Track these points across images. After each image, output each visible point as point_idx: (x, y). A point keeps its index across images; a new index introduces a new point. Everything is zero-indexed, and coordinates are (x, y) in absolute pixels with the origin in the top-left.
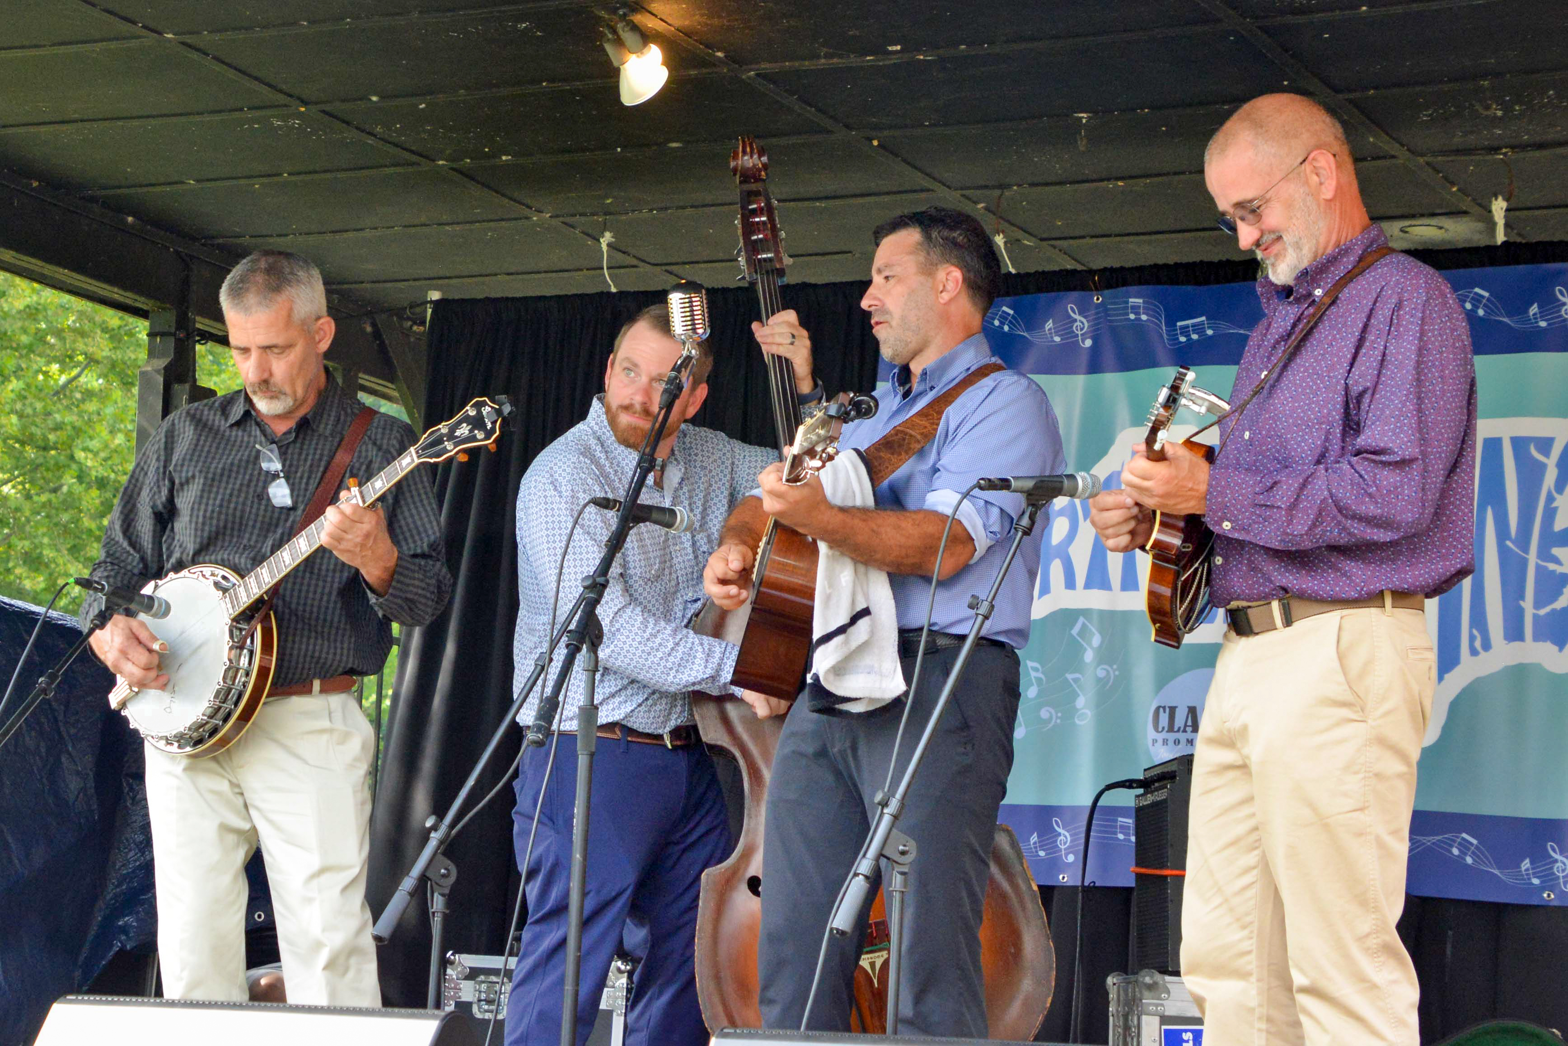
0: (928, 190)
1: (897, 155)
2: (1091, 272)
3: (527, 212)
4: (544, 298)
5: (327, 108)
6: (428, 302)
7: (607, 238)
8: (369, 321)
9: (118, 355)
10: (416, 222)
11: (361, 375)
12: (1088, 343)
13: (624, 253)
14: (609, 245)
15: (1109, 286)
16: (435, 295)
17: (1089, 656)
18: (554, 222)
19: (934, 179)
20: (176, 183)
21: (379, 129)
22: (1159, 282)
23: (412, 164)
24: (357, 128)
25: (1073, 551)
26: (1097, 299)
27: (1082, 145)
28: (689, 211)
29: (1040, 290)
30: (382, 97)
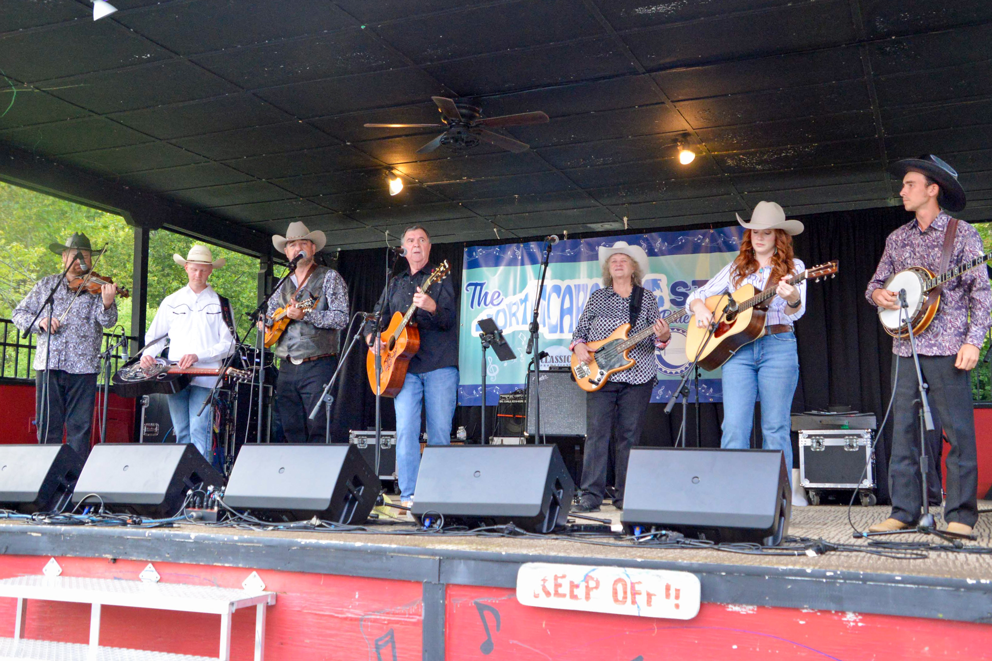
0: (475, 217)
1: (466, 207)
2: (520, 238)
3: (364, 226)
5: (308, 198)
6: (337, 251)
12: (520, 258)
13: (392, 236)
14: (388, 234)
15: (525, 242)
16: (339, 249)
17: (523, 343)
19: (477, 214)
21: (323, 204)
22: (538, 241)
23: (332, 213)
24: (317, 204)
25: (518, 315)
26: (522, 245)
27: (516, 204)
29: (506, 243)
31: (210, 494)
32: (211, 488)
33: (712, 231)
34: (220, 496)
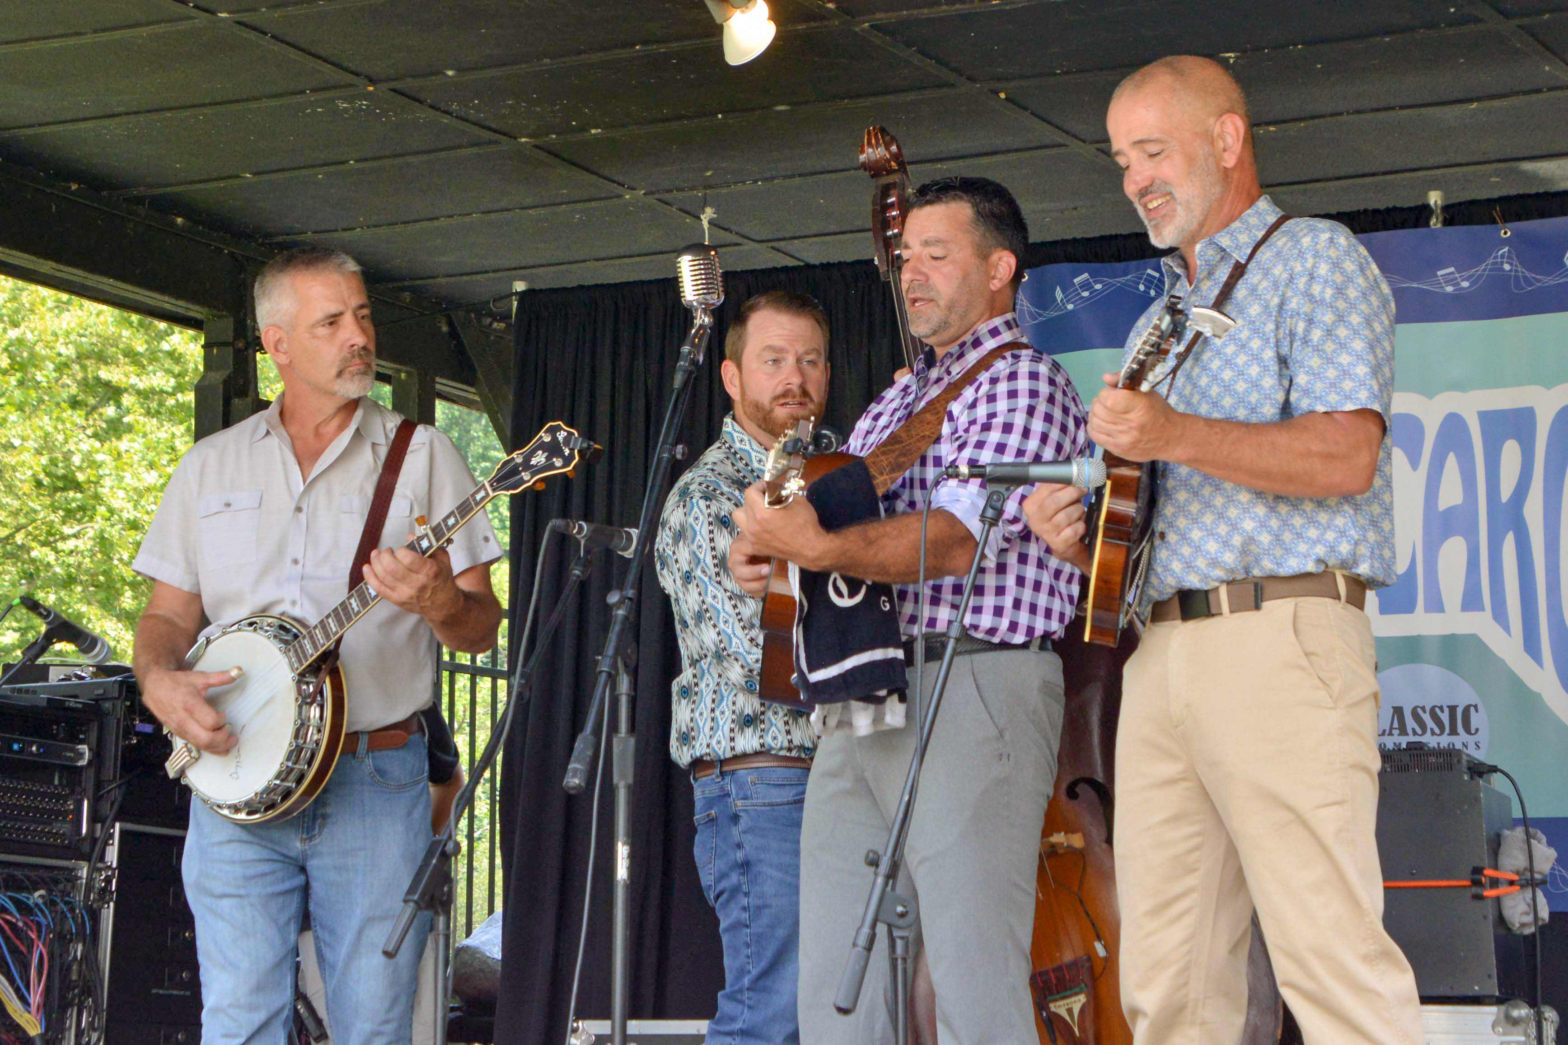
0: (1060, 145)
1: (1025, 108)
3: (619, 190)
4: (642, 283)
6: (512, 294)
7: (708, 215)
8: (444, 320)
10: (497, 206)
11: (438, 379)
13: (726, 230)
14: (710, 222)
16: (520, 286)
19: (1067, 133)
20: (230, 177)
23: (490, 142)
24: (432, 107)
28: (797, 180)
30: (459, 71)
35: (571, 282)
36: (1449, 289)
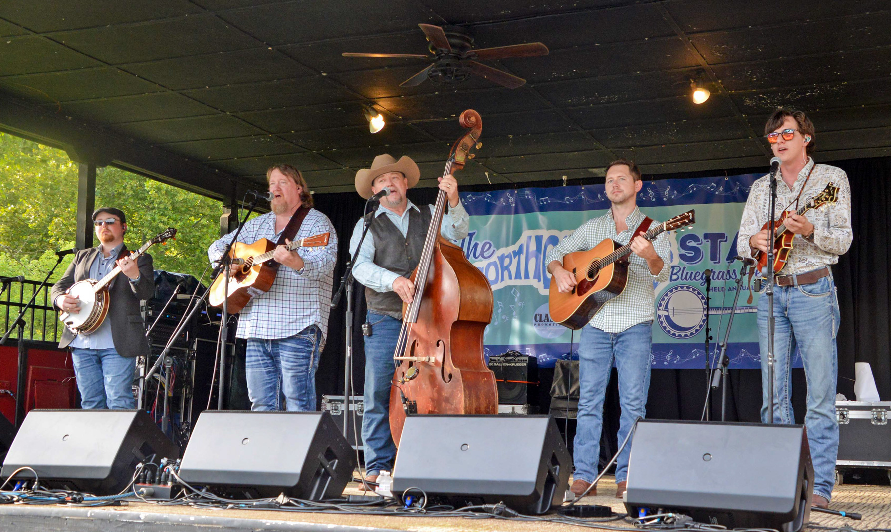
2: (514, 183)
3: (342, 167)
5: (278, 135)
9: (212, 214)
12: (514, 205)
15: (519, 187)
16: (312, 192)
17: (516, 300)
18: (350, 169)
20: (231, 159)
21: (294, 141)
22: (534, 186)
23: (305, 152)
24: (288, 141)
25: (511, 268)
26: (516, 192)
27: (511, 145)
29: (498, 189)
30: (296, 131)
31: (163, 467)
32: (164, 461)
33: (726, 179)
34: (174, 469)
35: (326, 192)
36: (568, 202)
